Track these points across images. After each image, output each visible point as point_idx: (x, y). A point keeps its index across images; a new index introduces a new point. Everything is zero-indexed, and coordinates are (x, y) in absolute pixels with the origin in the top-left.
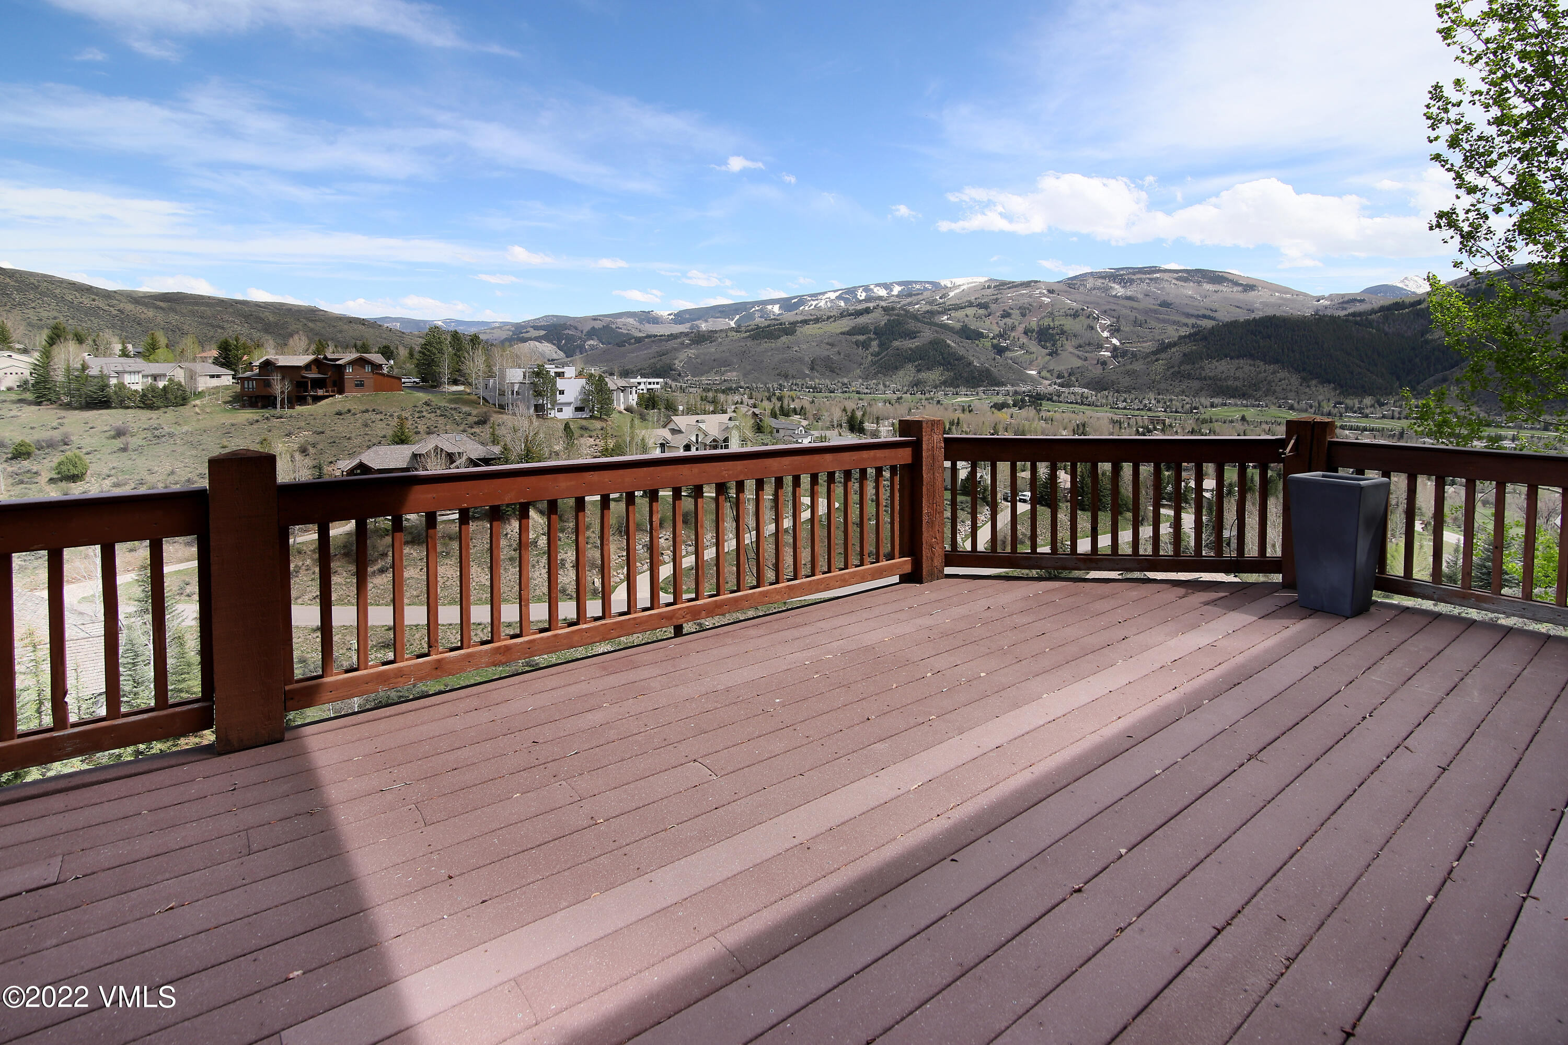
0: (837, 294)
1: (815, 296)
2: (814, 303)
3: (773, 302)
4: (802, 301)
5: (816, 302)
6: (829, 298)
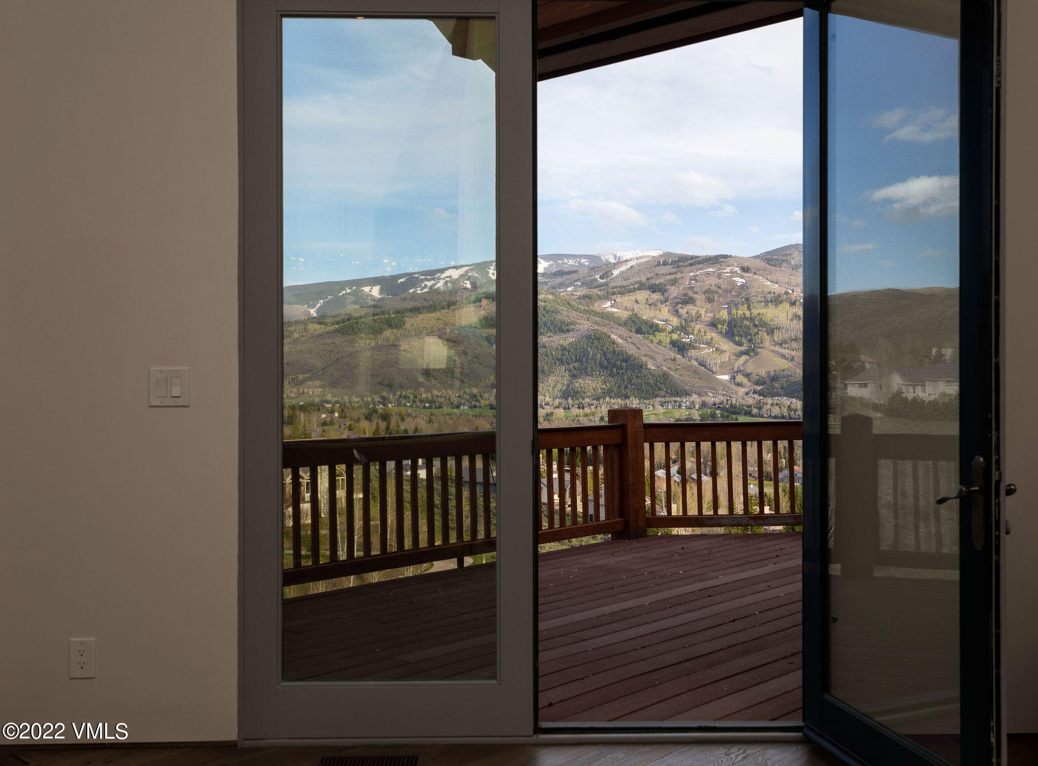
0: (461, 271)
1: (432, 274)
2: (429, 284)
3: (373, 281)
4: (412, 280)
5: (432, 282)
6: (450, 277)
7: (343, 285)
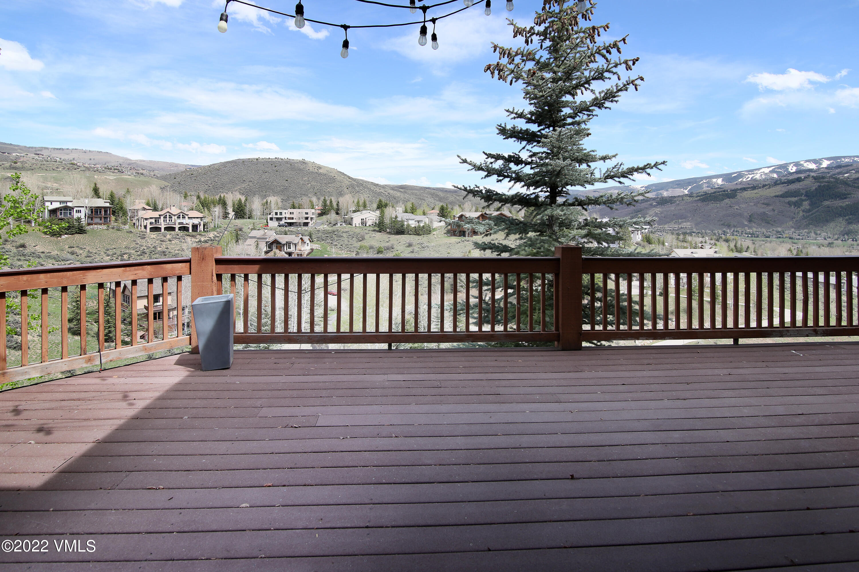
0: (771, 169)
1: (751, 171)
2: (751, 176)
3: (717, 177)
4: (740, 175)
5: (753, 175)
6: (764, 172)
7: (702, 179)
